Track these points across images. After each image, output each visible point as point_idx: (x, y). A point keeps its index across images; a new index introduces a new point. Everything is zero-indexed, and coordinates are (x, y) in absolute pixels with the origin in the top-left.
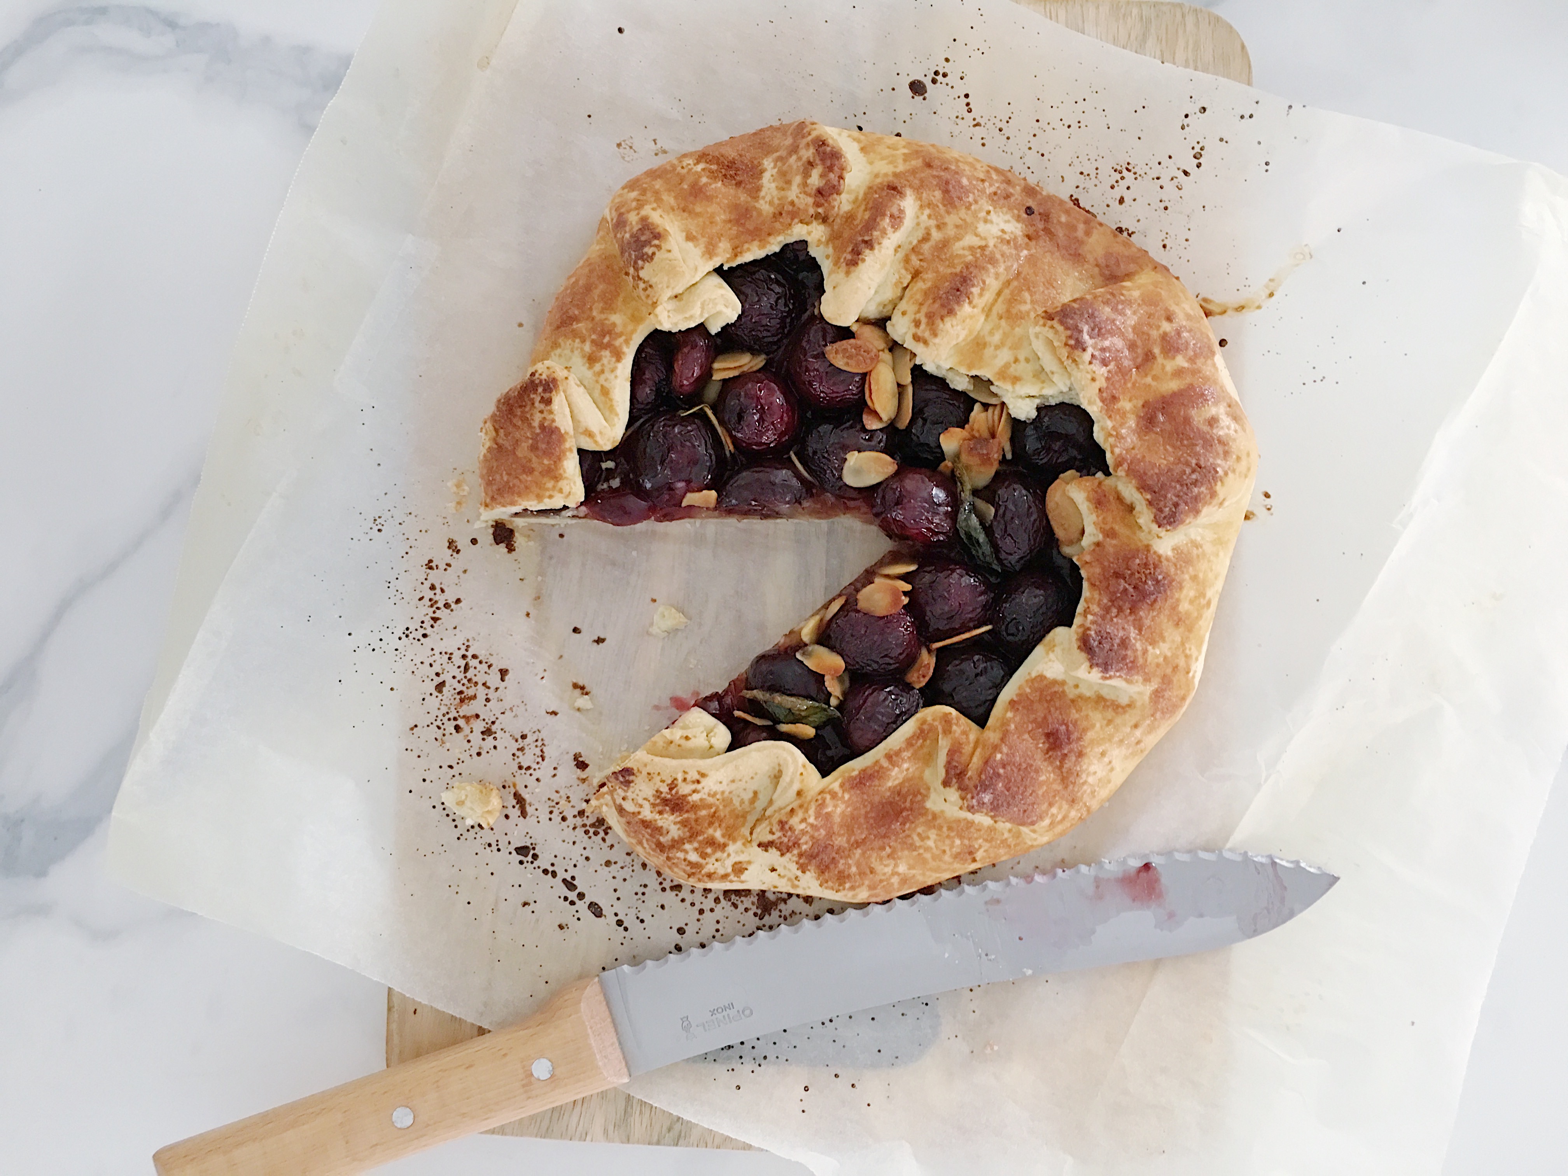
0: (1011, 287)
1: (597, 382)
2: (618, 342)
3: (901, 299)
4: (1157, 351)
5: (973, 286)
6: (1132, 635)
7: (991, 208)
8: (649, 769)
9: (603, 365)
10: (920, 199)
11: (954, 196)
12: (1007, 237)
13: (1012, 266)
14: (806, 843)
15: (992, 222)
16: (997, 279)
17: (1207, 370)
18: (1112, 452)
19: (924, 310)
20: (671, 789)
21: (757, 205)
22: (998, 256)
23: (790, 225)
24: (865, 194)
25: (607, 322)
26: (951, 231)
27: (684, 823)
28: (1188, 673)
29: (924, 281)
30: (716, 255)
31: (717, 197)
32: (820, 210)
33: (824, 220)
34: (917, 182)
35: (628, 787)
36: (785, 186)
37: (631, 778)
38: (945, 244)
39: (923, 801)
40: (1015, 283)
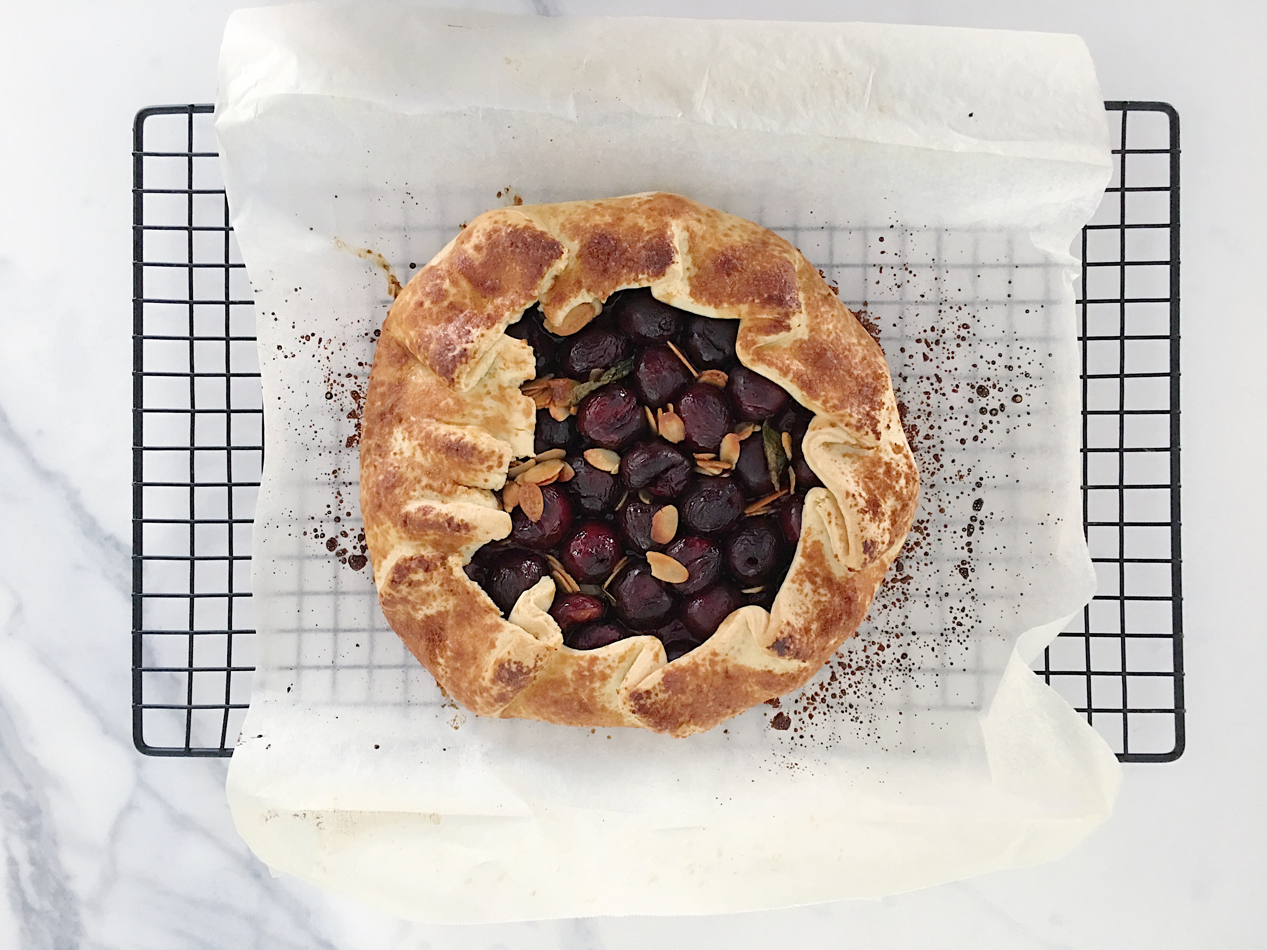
0: (440, 417)
1: (617, 667)
2: (584, 664)
3: (476, 487)
4: (446, 303)
5: (450, 441)
6: (641, 244)
7: (392, 453)
8: (859, 532)
9: (605, 668)
10: (405, 501)
11: (393, 480)
12: (407, 435)
13: (426, 422)
14: (864, 408)
15: (401, 449)
16: (439, 428)
17: (445, 266)
18: (524, 305)
19: (479, 467)
20: (866, 512)
21: (452, 610)
22: (423, 434)
23: (456, 580)
24: (416, 540)
25: (574, 679)
26: (418, 472)
27: (884, 496)
28: (650, 200)
29: (459, 476)
30: (497, 623)
31: (457, 640)
32: (439, 564)
33: (444, 558)
34: (394, 508)
35: (876, 542)
36: (431, 596)
37: (869, 542)
38: (429, 473)
39: (805, 342)
40: (437, 416)
